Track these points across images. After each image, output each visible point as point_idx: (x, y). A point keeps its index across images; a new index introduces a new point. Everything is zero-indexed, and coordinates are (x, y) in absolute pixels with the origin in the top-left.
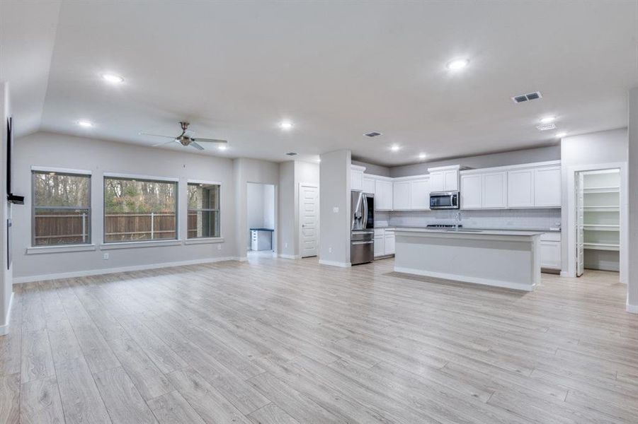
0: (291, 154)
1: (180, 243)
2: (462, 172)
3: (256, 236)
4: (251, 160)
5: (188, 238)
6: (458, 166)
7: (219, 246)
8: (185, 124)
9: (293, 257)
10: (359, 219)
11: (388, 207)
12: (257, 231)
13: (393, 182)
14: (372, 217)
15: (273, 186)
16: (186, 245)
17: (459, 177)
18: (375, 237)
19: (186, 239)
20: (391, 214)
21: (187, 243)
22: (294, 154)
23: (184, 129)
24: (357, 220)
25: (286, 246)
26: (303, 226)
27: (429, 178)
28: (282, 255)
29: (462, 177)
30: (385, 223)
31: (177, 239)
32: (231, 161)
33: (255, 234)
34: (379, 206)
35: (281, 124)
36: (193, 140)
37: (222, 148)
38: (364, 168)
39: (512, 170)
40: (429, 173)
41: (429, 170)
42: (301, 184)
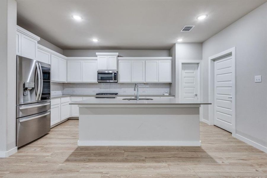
2: (119, 58)
6: (117, 54)
10: (32, 90)
11: (63, 80)
13: (67, 60)
14: (49, 87)
17: (118, 61)
18: (52, 107)
20: (64, 85)
24: (28, 92)
27: (97, 60)
29: (119, 61)
30: (59, 93)
34: (54, 78)
38: (39, 39)
39: (148, 60)
40: (96, 56)
41: (97, 54)
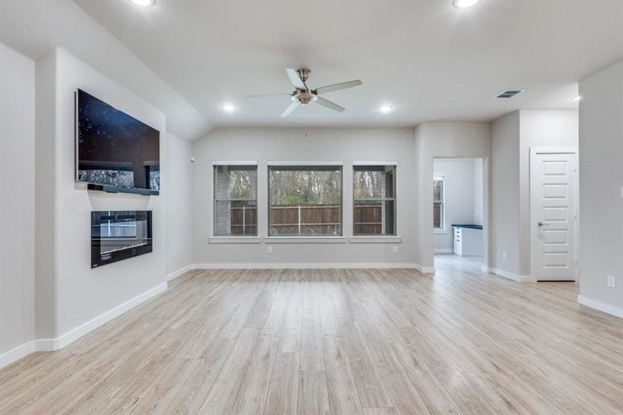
0: (508, 95)
1: (345, 241)
3: (460, 234)
4: (439, 123)
5: (354, 235)
7: (395, 248)
8: (303, 71)
9: (517, 277)
12: (461, 229)
15: (480, 161)
16: (351, 243)
19: (352, 237)
21: (352, 241)
22: (515, 92)
23: (304, 80)
25: (504, 257)
26: (540, 225)
28: (498, 271)
31: (342, 235)
32: (410, 130)
33: (459, 232)
36: (315, 92)
37: (386, 109)
42: (534, 150)
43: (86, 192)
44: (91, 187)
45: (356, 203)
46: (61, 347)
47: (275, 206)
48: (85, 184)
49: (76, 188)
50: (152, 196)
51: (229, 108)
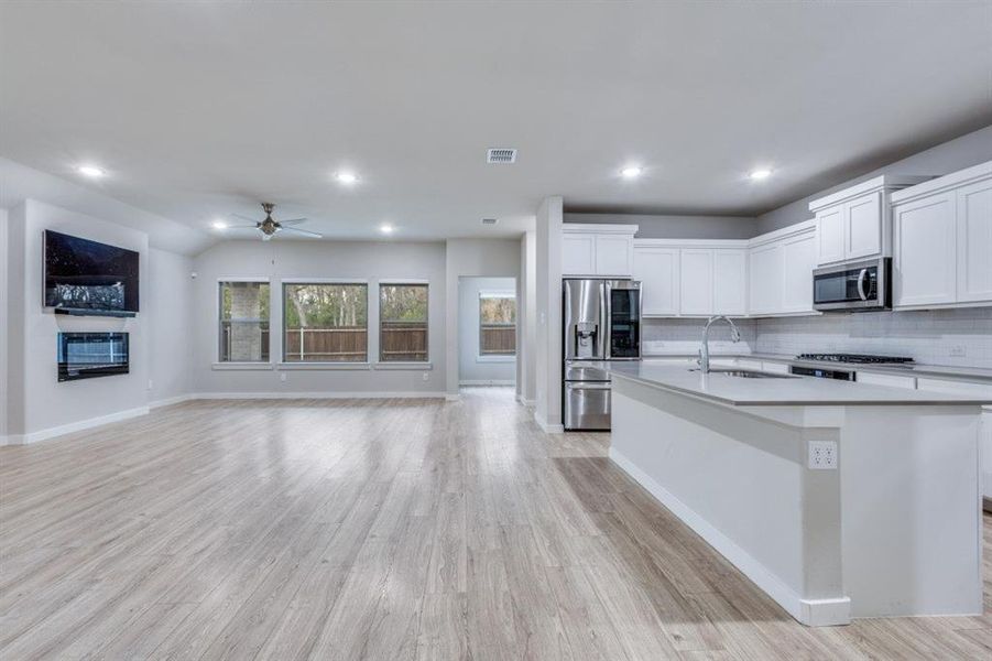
1: (370, 368)
2: (896, 196)
5: (381, 361)
6: (880, 181)
7: (425, 375)
8: (267, 205)
17: (890, 211)
19: (377, 362)
20: (758, 325)
21: (378, 368)
23: (269, 212)
24: (587, 339)
27: (813, 228)
29: (898, 210)
31: (364, 361)
35: (337, 176)
37: (387, 230)
38: (635, 228)
40: (812, 215)
41: (813, 205)
43: (53, 316)
44: (58, 312)
45: (383, 325)
46: (29, 442)
47: (345, 328)
48: (52, 309)
49: (43, 312)
50: (128, 318)
51: (220, 226)
